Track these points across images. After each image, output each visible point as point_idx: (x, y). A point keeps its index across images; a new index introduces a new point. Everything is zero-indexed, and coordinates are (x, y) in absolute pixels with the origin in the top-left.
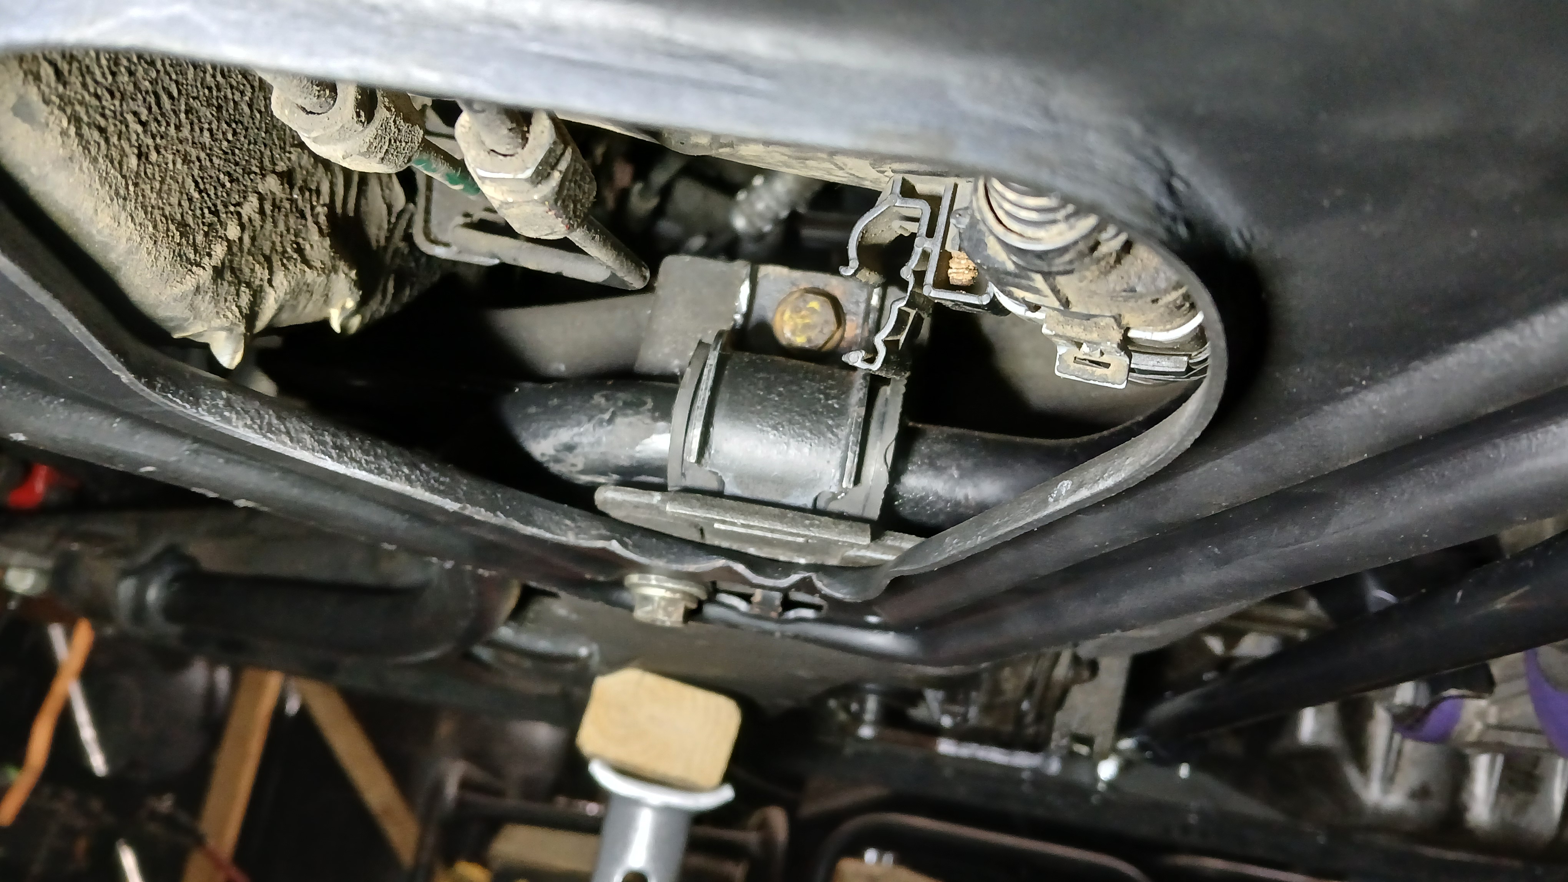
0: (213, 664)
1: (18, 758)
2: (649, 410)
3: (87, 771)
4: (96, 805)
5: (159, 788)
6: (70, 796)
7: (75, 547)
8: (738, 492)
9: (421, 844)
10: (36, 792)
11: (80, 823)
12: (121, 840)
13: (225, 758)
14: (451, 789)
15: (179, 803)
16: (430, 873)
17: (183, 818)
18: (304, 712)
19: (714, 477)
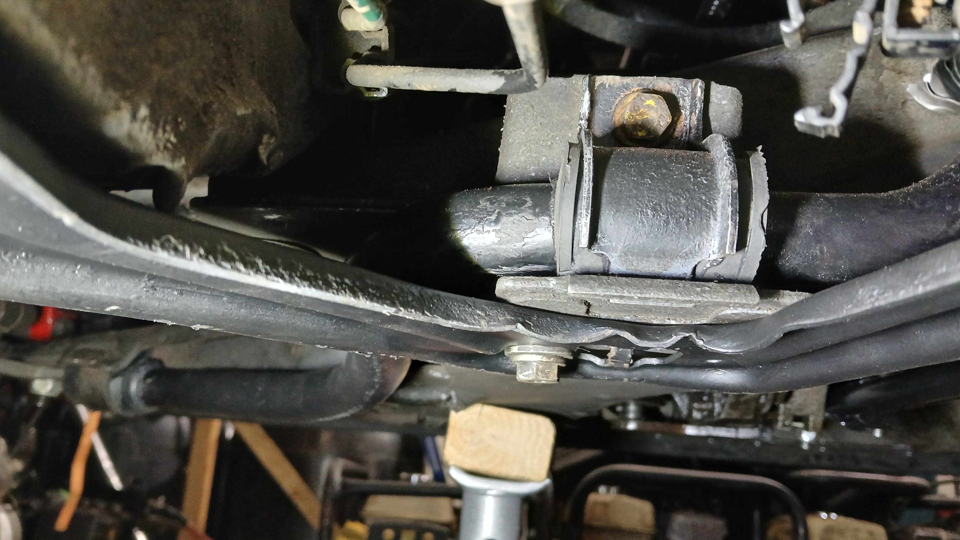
0: (178, 415)
1: (66, 485)
2: (529, 208)
3: (109, 488)
4: (117, 508)
5: (155, 494)
6: (102, 505)
7: (76, 361)
8: (623, 269)
9: (323, 516)
10: (80, 504)
11: (109, 521)
12: (136, 528)
13: (192, 470)
14: (338, 478)
15: (168, 501)
16: (330, 532)
17: (172, 510)
18: (237, 436)
19: (600, 258)
